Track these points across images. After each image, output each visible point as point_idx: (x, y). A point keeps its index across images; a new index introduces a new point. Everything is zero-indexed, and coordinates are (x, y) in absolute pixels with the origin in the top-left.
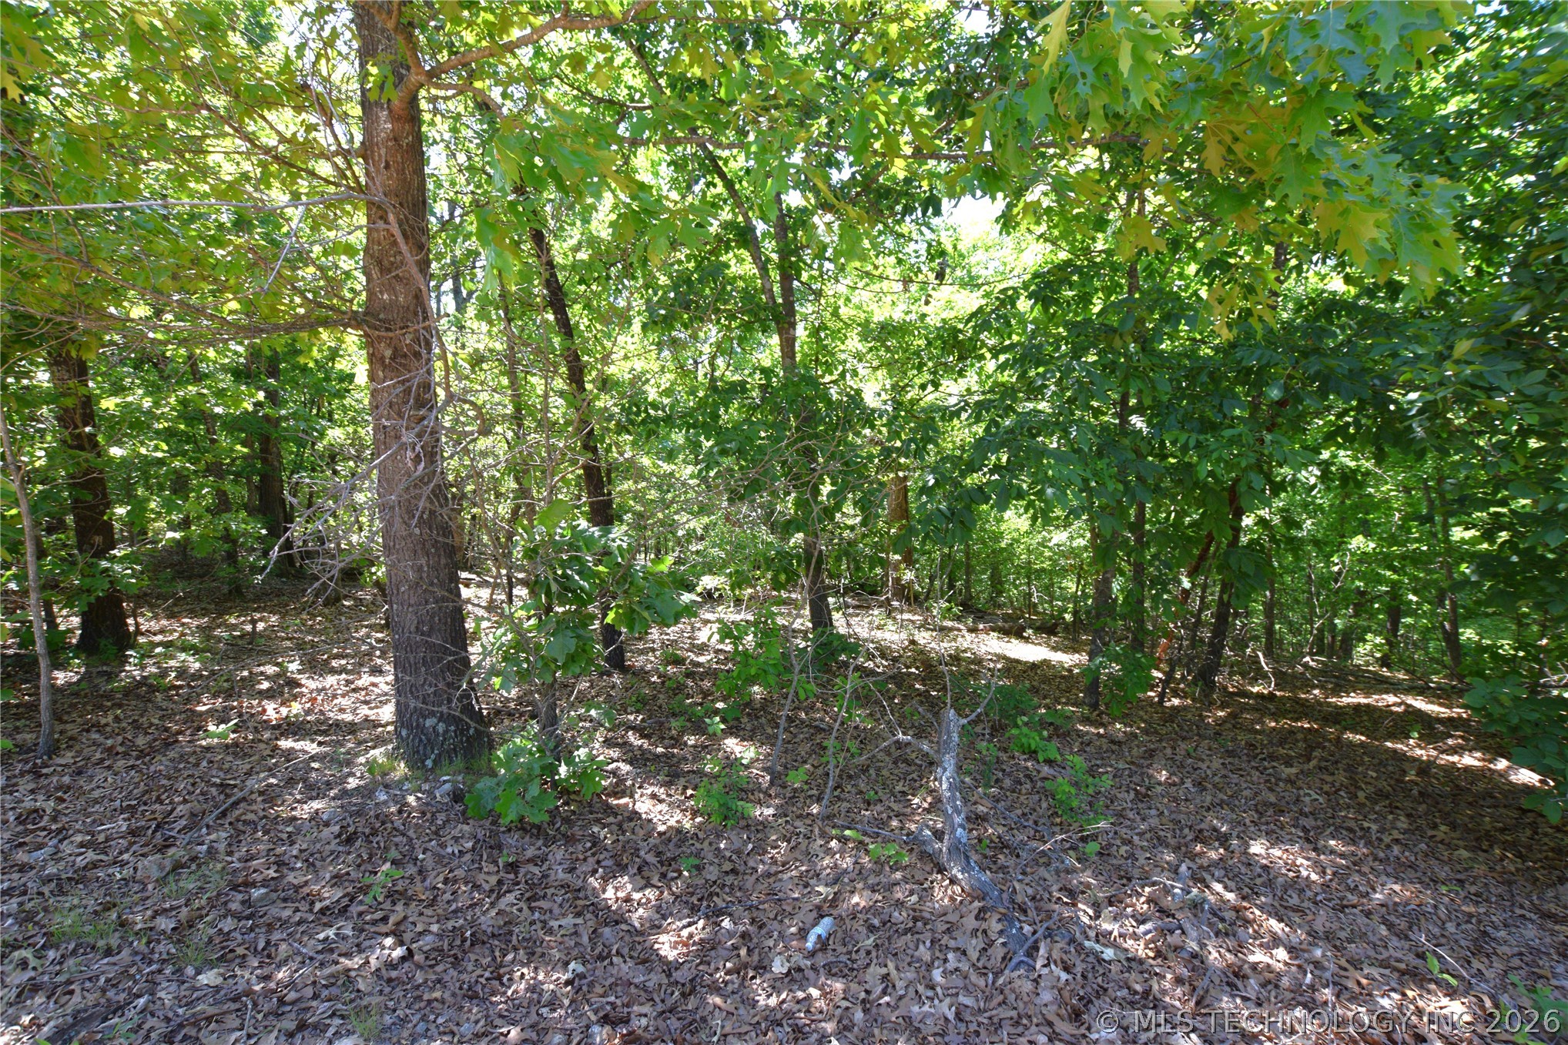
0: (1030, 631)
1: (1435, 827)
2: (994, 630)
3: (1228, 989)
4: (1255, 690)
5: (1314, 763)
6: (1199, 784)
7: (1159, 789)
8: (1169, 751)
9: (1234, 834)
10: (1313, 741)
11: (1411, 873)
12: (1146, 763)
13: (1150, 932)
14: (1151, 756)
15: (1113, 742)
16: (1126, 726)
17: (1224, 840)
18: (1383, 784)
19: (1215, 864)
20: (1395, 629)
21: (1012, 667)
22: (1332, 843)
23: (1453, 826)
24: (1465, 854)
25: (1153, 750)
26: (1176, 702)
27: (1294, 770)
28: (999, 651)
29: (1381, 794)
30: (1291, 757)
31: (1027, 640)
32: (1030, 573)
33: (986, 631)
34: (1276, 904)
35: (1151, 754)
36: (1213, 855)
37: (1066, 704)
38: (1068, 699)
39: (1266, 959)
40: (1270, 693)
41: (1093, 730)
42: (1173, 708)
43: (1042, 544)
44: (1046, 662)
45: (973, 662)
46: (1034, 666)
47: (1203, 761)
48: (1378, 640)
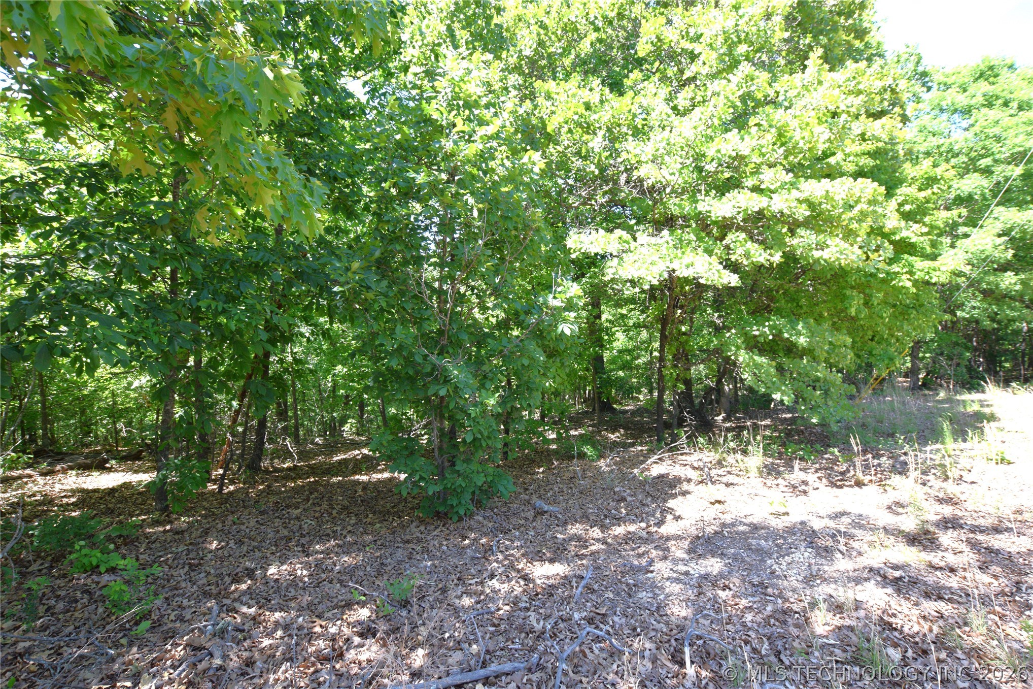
0: (113, 462)
1: (367, 516)
2: (71, 468)
3: (242, 678)
4: (285, 466)
5: (311, 502)
6: (240, 543)
7: (209, 555)
8: (220, 525)
9: (259, 566)
10: (312, 488)
11: (355, 547)
12: (201, 540)
13: (184, 670)
14: (207, 533)
15: (177, 533)
16: (189, 517)
17: (250, 573)
18: (346, 503)
19: (244, 593)
20: (362, 415)
21: (87, 498)
22: (317, 547)
23: (374, 513)
24: (378, 525)
25: (208, 529)
26: (232, 488)
27: (299, 511)
28: (74, 487)
29: (345, 508)
30: (299, 503)
31: (110, 470)
32: (115, 413)
33: (64, 471)
34: (281, 601)
35: (206, 532)
36: (244, 587)
37: (138, 515)
38: (142, 510)
39: (271, 641)
40: (295, 465)
41: (161, 529)
42: (231, 493)
43: (127, 388)
44: (126, 486)
45: (41, 503)
46: (112, 491)
47: (243, 524)
48: (354, 421)
